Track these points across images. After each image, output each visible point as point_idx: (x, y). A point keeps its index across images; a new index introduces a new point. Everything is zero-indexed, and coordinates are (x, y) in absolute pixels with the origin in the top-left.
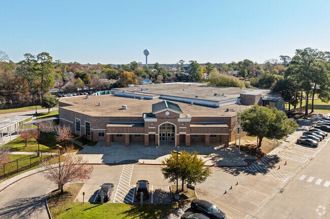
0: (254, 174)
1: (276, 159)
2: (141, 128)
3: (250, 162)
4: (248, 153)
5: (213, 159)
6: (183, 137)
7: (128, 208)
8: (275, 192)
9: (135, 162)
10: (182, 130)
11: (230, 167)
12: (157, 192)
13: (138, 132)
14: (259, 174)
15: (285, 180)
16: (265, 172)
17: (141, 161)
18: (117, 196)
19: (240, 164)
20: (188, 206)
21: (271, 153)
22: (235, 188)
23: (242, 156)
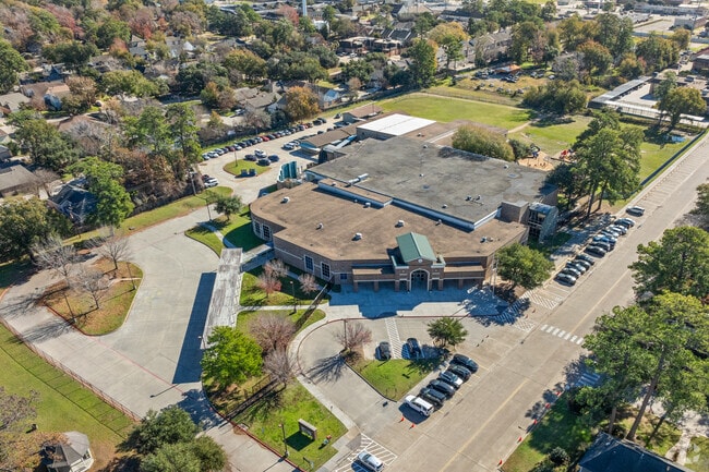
0: (502, 324)
1: (527, 304)
2: (392, 275)
3: (501, 309)
4: (501, 298)
5: (466, 308)
6: (435, 283)
7: (408, 362)
8: (517, 344)
9: (394, 314)
10: (435, 276)
11: (482, 317)
12: (425, 346)
13: (389, 278)
14: (507, 325)
15: (528, 331)
16: (512, 321)
17: (399, 313)
18: (396, 353)
19: (492, 312)
20: (451, 358)
21: (522, 297)
22: (486, 340)
23: (494, 302)
